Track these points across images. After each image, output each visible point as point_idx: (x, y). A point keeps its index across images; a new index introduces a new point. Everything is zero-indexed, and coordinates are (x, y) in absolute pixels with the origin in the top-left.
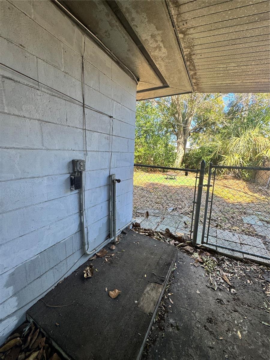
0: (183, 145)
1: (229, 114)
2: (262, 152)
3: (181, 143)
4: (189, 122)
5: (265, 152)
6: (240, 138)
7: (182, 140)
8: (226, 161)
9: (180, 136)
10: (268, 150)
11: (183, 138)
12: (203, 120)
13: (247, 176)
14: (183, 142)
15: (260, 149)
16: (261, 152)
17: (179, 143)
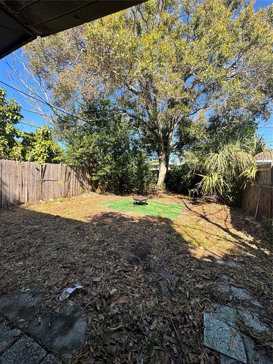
0: (165, 162)
1: (210, 129)
2: (246, 171)
3: (162, 160)
4: (170, 137)
5: (249, 171)
6: (217, 154)
7: (163, 157)
8: (204, 182)
9: (162, 153)
10: (252, 168)
11: (164, 155)
12: (184, 135)
13: (231, 200)
14: (164, 159)
15: (242, 167)
16: (244, 170)
17: (160, 161)
